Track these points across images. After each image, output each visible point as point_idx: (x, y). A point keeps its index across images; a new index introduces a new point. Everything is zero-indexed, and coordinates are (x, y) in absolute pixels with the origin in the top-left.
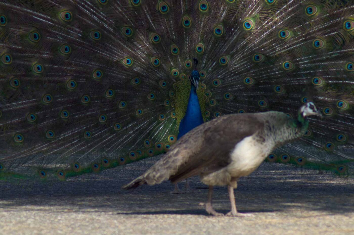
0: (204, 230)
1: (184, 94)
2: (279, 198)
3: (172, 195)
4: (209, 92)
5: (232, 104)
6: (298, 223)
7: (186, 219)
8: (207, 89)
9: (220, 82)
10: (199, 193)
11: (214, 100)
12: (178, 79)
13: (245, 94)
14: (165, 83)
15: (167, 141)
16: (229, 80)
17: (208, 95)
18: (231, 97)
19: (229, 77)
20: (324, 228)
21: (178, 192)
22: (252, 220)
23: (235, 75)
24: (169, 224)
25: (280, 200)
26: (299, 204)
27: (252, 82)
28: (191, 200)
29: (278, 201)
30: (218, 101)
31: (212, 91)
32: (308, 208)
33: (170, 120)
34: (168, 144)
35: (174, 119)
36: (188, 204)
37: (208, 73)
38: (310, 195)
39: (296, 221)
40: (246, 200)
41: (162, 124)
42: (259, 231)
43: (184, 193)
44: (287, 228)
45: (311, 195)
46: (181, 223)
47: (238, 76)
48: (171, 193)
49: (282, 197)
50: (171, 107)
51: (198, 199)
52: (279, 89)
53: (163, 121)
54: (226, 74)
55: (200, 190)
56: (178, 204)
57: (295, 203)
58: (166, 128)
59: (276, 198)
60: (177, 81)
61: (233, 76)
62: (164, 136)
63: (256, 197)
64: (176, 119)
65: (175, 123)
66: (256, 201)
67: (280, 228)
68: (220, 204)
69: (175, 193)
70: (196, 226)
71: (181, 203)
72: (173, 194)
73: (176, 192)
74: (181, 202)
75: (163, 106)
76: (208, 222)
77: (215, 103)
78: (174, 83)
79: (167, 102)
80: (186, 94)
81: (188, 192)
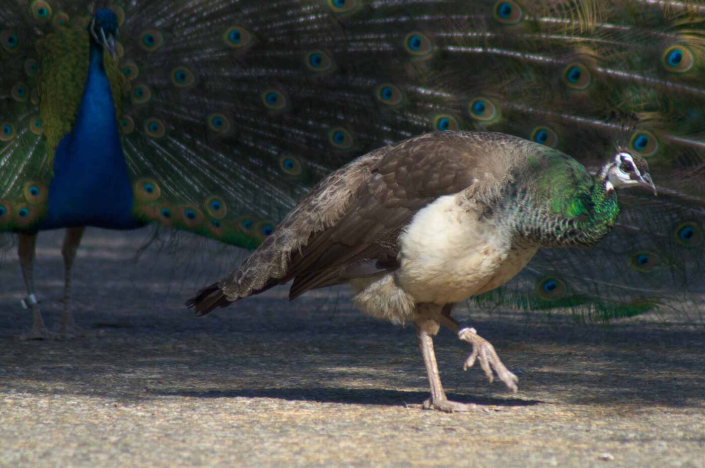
0: (113, 439)
1: (66, 68)
2: (316, 353)
3: (27, 343)
4: (131, 64)
5: (191, 98)
6: (368, 420)
7: (62, 409)
8: (125, 57)
9: (160, 38)
10: (99, 337)
11: (144, 87)
12: (48, 27)
13: (227, 74)
14: (15, 37)
15: (21, 196)
16: (185, 33)
17: (128, 72)
18: (191, 81)
19: (186, 26)
20: (438, 435)
21: (42, 336)
22: (243, 413)
23: (201, 20)
24: (18, 422)
25: (319, 358)
26: (371, 371)
27: (247, 41)
28: (77, 357)
29: (313, 362)
30: (155, 89)
31: (137, 63)
32: (395, 379)
33: (27, 140)
34: (24, 204)
35: (37, 136)
36: (68, 369)
37: (128, 15)
38: (400, 347)
39: (362, 415)
40: (226, 357)
41: (8, 150)
42: (262, 441)
43: (59, 338)
44: (336, 434)
45: (401, 344)
46: (50, 419)
47: (209, 24)
48: (22, 337)
49: (324, 350)
50: (29, 106)
51: (98, 355)
52: (318, 61)
53: (9, 142)
54: (176, 16)
55: (102, 332)
56: (43, 368)
57: (358, 366)
58: (17, 161)
59: (309, 352)
60: (46, 32)
61: (194, 24)
62: (13, 183)
63: (255, 350)
64: (44, 138)
65: (40, 150)
66: (254, 360)
67: (317, 433)
68: (156, 370)
69: (33, 339)
70: (91, 427)
71: (51, 366)
72: (28, 340)
73: (37, 334)
74: (50, 362)
75: (10, 100)
76: (124, 416)
77: (148, 96)
78: (38, 37)
79: (20, 91)
80: (71, 69)
81: (72, 335)
